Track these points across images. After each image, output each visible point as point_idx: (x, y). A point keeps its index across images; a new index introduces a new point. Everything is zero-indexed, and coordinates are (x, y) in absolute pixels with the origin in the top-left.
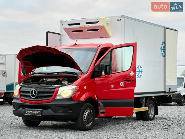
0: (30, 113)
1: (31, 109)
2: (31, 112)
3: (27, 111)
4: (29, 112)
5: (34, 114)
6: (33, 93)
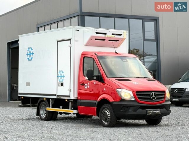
0: (153, 113)
1: (153, 109)
2: (154, 111)
3: (150, 112)
4: (151, 112)
5: (156, 113)
6: (154, 96)
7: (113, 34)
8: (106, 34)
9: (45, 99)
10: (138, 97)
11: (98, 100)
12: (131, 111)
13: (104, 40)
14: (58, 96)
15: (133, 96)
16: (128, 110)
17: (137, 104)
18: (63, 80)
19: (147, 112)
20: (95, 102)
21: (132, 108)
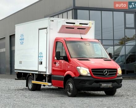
1: (105, 83)
2: (106, 85)
4: (104, 85)
7: (80, 24)
8: (74, 23)
9: (31, 74)
10: (93, 74)
11: (65, 75)
12: (87, 85)
13: (73, 28)
14: (39, 72)
15: (89, 73)
16: (85, 84)
17: (92, 79)
18: (42, 59)
19: (100, 85)
20: (62, 76)
21: (88, 82)
